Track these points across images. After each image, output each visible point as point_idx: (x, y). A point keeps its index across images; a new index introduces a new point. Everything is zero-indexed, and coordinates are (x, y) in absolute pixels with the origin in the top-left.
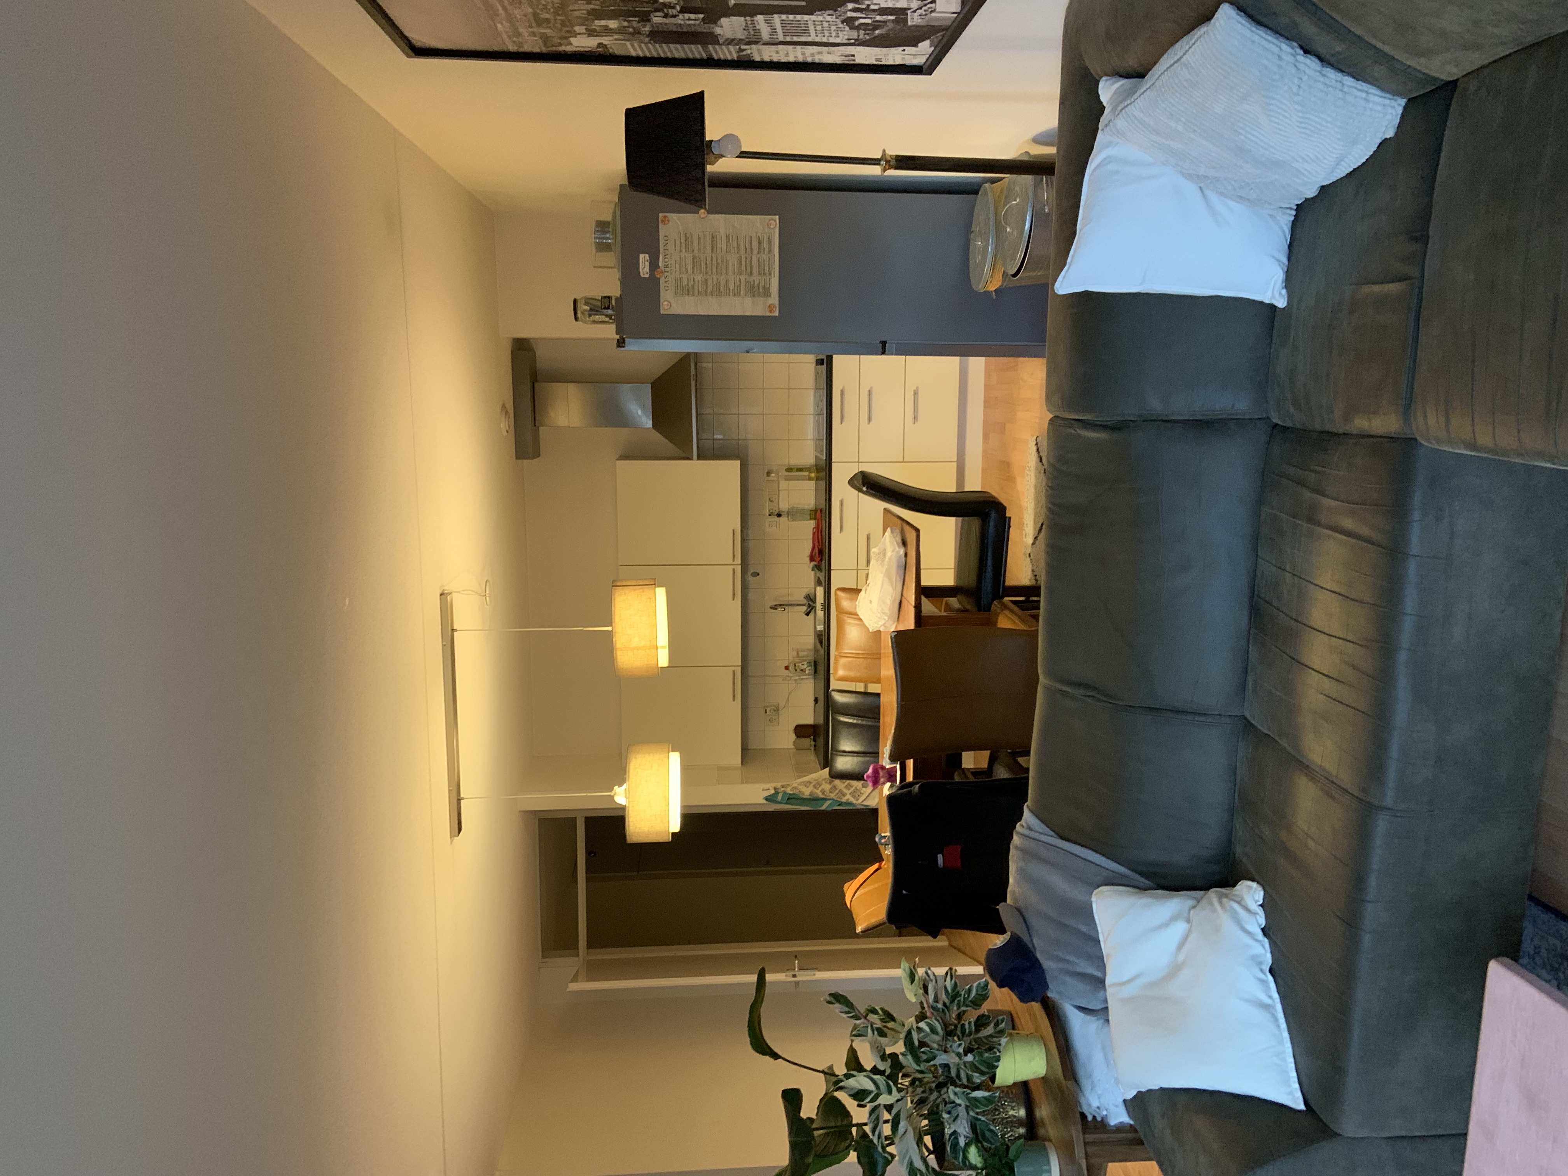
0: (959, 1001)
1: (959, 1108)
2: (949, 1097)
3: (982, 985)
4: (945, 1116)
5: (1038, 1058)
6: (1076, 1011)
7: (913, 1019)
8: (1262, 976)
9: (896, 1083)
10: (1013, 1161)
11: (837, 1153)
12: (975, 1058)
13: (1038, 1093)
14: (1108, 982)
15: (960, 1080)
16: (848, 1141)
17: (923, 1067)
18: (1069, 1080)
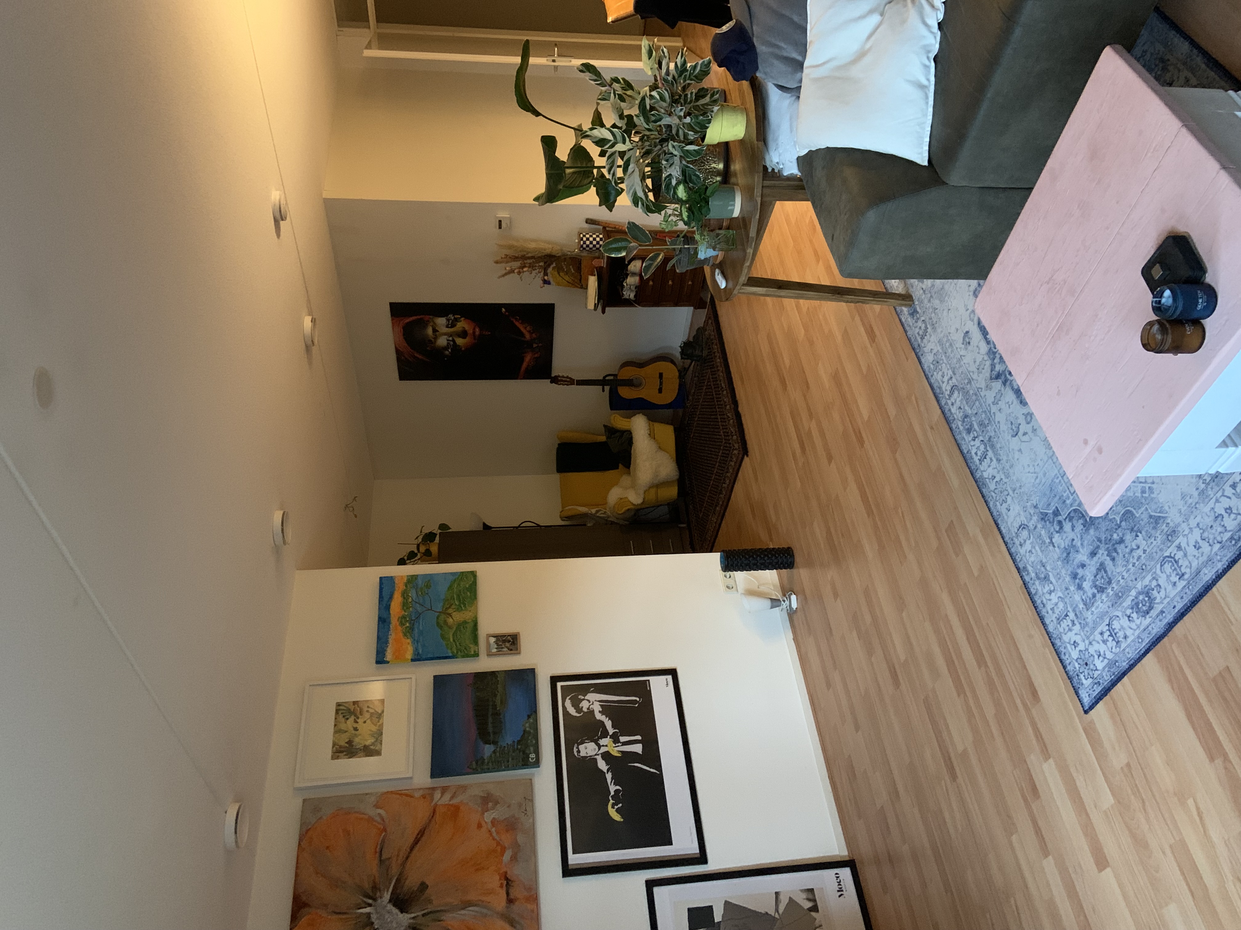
0: (686, 75)
1: (675, 158)
2: (669, 150)
3: (706, 63)
4: (664, 162)
5: (740, 125)
6: (775, 89)
7: (647, 88)
8: (927, 63)
9: (629, 137)
10: (709, 197)
11: (582, 186)
12: (692, 120)
13: (735, 152)
14: (805, 65)
15: (678, 136)
16: (591, 178)
17: (651, 126)
18: (760, 141)
